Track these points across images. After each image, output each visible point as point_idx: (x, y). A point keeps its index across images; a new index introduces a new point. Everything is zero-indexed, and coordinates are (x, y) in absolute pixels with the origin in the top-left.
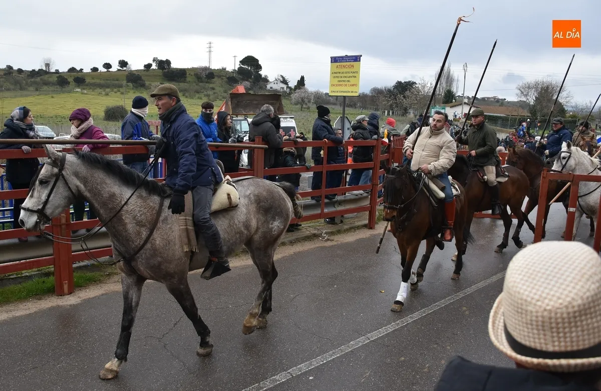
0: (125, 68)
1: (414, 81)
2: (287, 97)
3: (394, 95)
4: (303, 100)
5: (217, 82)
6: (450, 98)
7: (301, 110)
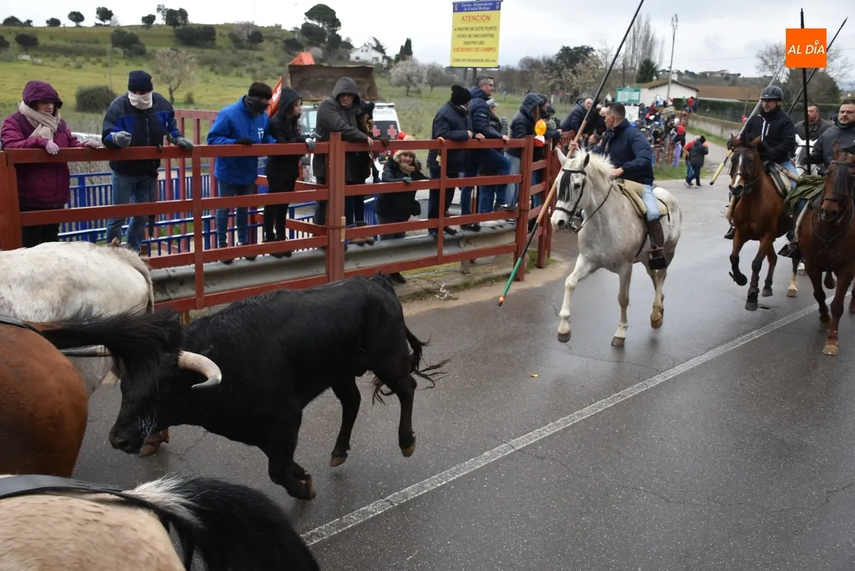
0: (108, 22)
1: (591, 46)
2: (383, 74)
3: (557, 69)
4: (409, 78)
5: (267, 48)
6: (647, 74)
7: (407, 95)
